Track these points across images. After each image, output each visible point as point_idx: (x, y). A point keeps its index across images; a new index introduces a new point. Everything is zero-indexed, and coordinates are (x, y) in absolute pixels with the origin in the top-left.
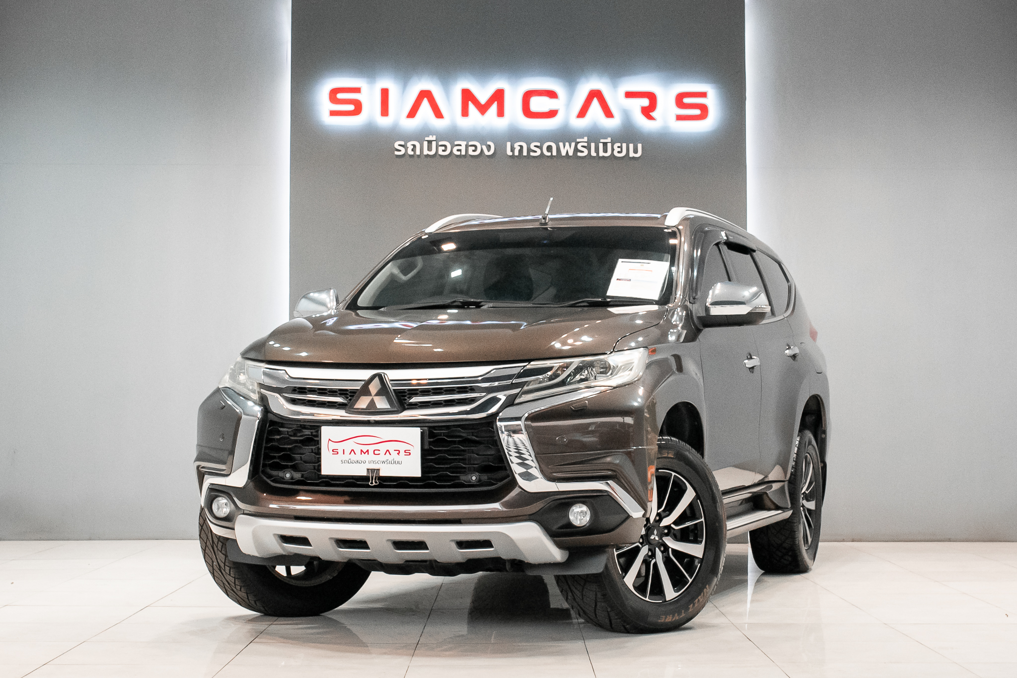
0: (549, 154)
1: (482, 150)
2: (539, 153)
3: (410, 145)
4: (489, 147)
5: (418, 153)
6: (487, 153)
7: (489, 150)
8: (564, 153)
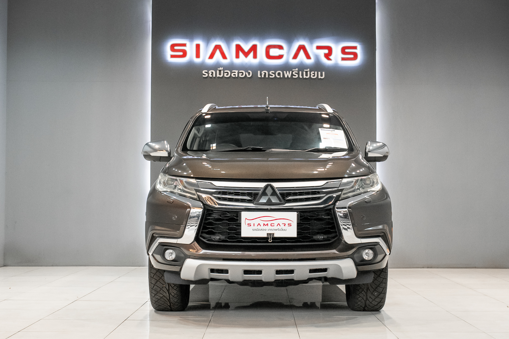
0: (279, 77)
1: (246, 74)
2: (274, 76)
3: (210, 72)
4: (249, 73)
5: (214, 76)
6: (248, 76)
7: (249, 75)
8: (286, 76)
